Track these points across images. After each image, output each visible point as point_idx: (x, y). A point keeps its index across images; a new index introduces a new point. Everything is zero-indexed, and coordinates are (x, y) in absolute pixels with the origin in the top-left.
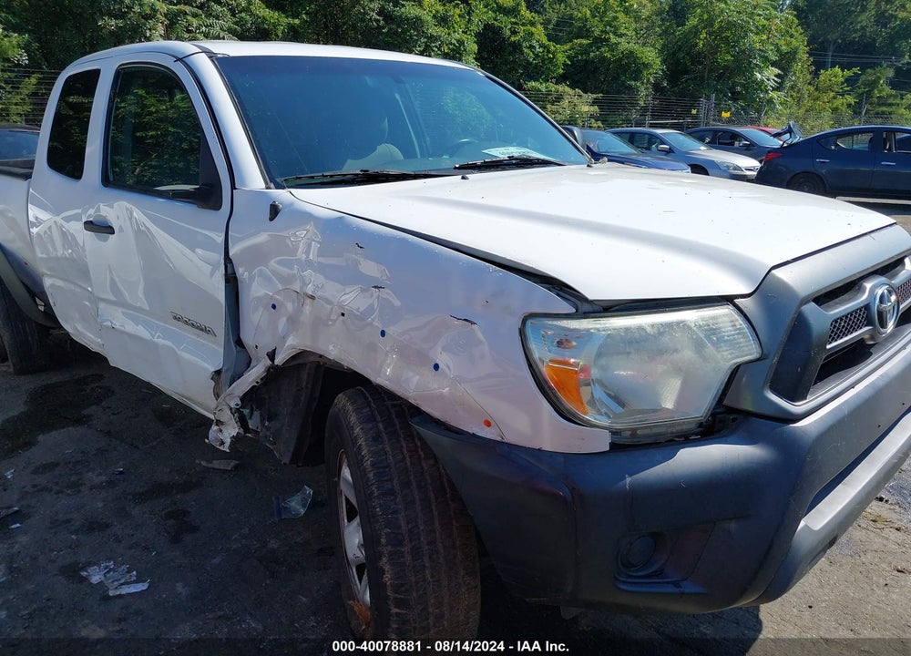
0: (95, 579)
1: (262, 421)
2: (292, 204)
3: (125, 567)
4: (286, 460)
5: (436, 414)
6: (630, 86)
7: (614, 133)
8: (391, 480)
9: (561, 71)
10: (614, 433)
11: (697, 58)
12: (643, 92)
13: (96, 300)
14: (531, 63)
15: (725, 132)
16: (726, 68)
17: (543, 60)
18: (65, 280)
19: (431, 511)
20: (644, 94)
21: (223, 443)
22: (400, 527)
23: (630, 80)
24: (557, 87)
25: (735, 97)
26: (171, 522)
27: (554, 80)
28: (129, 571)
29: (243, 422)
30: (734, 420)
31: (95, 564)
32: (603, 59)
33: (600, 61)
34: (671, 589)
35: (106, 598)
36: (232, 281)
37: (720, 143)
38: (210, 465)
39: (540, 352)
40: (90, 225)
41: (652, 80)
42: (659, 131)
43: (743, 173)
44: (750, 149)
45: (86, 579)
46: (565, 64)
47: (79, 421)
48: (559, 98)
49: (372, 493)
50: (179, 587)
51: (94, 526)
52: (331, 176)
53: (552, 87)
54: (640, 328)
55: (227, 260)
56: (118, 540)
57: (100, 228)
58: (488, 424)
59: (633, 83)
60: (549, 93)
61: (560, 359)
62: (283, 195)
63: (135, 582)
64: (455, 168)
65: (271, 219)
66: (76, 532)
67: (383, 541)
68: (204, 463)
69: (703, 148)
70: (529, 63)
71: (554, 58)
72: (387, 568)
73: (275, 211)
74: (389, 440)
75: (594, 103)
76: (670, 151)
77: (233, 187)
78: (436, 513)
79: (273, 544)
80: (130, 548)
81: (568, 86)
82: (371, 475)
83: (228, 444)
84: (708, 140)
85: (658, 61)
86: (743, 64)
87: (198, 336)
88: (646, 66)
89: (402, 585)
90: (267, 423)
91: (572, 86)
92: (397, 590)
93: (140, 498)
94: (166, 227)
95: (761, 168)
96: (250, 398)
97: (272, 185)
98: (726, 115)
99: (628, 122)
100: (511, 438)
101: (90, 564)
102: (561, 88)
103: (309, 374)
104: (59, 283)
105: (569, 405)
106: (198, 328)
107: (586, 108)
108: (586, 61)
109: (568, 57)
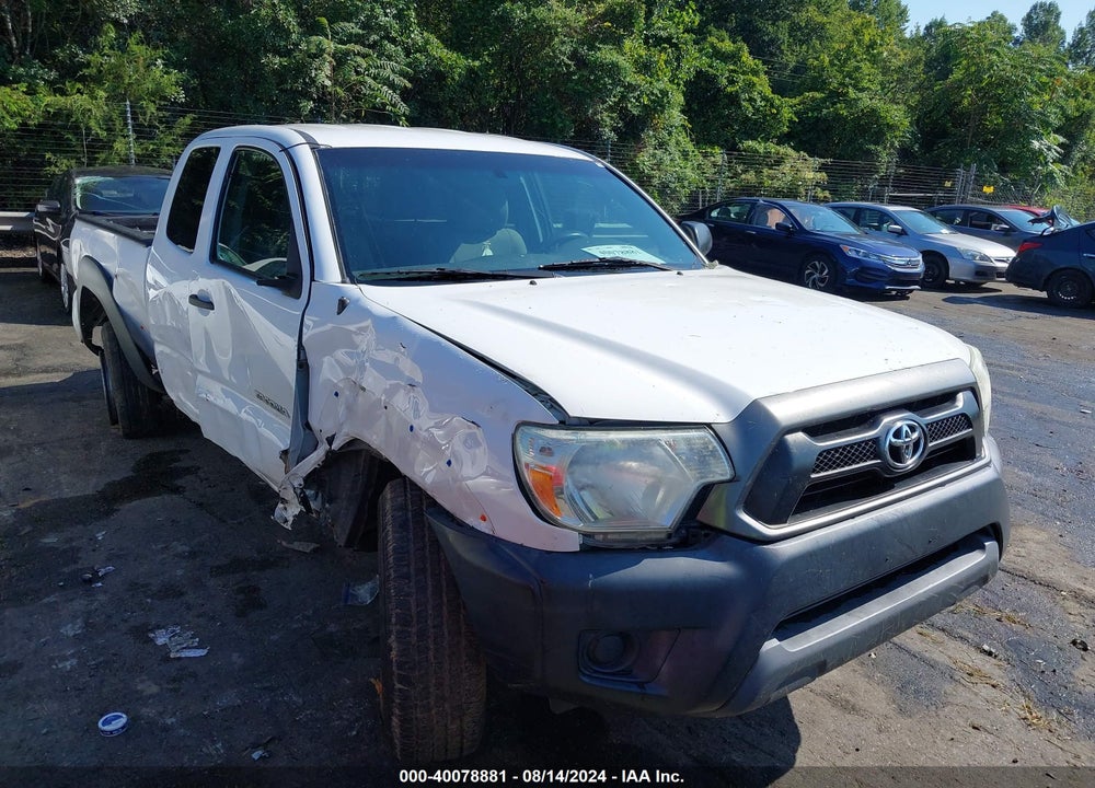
0: (160, 641)
1: (323, 504)
2: (358, 300)
3: (190, 633)
4: (342, 542)
5: (447, 506)
6: (869, 151)
7: (833, 208)
8: (408, 565)
9: (786, 129)
10: (586, 535)
11: (960, 119)
12: (884, 158)
13: (196, 372)
14: (750, 119)
15: (981, 212)
16: (996, 132)
17: (765, 116)
18: (172, 349)
19: (441, 597)
20: (886, 160)
21: (286, 521)
22: (409, 609)
23: (871, 143)
24: (778, 147)
25: (1004, 168)
26: (241, 597)
27: (775, 140)
28: (193, 637)
29: (304, 501)
30: (706, 535)
31: (163, 627)
32: (838, 117)
33: (834, 120)
34: (635, 689)
35: (167, 659)
36: (303, 366)
37: (972, 225)
38: (290, 546)
39: (527, 457)
40: (194, 299)
41: (896, 144)
42: (892, 208)
43: (992, 264)
44: (1008, 235)
45: (152, 640)
46: (790, 121)
47: (177, 490)
48: (779, 162)
49: (390, 575)
50: (235, 656)
51: (171, 592)
52: (407, 273)
53: (772, 147)
54: (612, 443)
55: (300, 347)
56: (189, 608)
57: (203, 302)
58: (484, 519)
59: (873, 147)
60: (768, 154)
61: (544, 466)
62: (352, 290)
63: (196, 648)
64: (540, 268)
65: (339, 314)
66: (152, 597)
67: (393, 620)
68: (284, 543)
69: (945, 231)
70: (748, 119)
71: (777, 113)
72: (394, 645)
73: (342, 305)
74: (414, 528)
75: (823, 168)
76: (903, 233)
77: (312, 279)
78: (445, 599)
79: (332, 628)
80: (198, 616)
81: (791, 147)
82: (391, 560)
83: (290, 523)
84: (958, 220)
85: (906, 122)
86: (1018, 129)
87: (277, 416)
88: (891, 127)
89: (407, 663)
90: (327, 505)
91: (796, 149)
92: (400, 666)
93: (219, 571)
94: (255, 304)
95: (1014, 259)
96: (312, 479)
97: (348, 280)
98: (988, 190)
99: (864, 194)
100: (502, 533)
101: (159, 627)
102: (782, 150)
103: (365, 461)
104: (168, 350)
105: (545, 507)
106: (275, 408)
107: (810, 175)
108: (817, 119)
109: (796, 113)
